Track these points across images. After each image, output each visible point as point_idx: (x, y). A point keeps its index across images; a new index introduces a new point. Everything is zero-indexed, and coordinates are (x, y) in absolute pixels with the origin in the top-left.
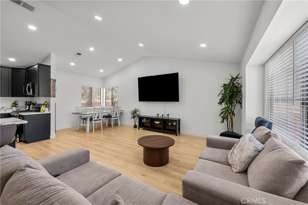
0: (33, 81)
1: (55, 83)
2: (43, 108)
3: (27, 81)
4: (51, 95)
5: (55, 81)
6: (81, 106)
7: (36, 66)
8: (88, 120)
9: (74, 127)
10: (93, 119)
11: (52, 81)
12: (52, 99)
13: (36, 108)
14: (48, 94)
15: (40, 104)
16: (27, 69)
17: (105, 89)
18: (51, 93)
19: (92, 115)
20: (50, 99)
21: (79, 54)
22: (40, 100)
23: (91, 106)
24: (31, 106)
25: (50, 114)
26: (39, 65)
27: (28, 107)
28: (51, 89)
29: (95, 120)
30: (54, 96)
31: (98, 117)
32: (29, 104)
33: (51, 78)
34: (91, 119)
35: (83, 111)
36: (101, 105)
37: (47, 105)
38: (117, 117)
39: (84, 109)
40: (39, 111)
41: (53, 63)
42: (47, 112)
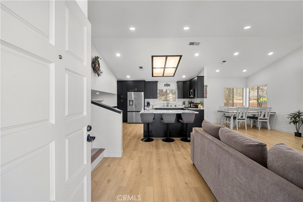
0: (194, 88)
1: (206, 88)
2: (199, 106)
3: (190, 89)
4: (205, 96)
5: (207, 86)
6: (224, 105)
7: (196, 78)
8: (232, 118)
10: (237, 118)
11: (205, 86)
12: (205, 99)
13: (194, 106)
14: (202, 96)
15: (197, 103)
16: (190, 81)
17: (248, 89)
18: (204, 95)
19: (236, 114)
20: (203, 100)
21: (224, 61)
22: (197, 100)
23: (233, 106)
24: (192, 104)
25: (204, 110)
26: (198, 77)
27: (190, 105)
28: (204, 92)
29: (238, 119)
30: (206, 98)
31: (242, 117)
32: (190, 103)
33: (204, 85)
34: (235, 118)
36: (244, 105)
37: (202, 104)
38: (266, 119)
39: (227, 109)
40: (198, 108)
41: (205, 74)
42: (202, 109)
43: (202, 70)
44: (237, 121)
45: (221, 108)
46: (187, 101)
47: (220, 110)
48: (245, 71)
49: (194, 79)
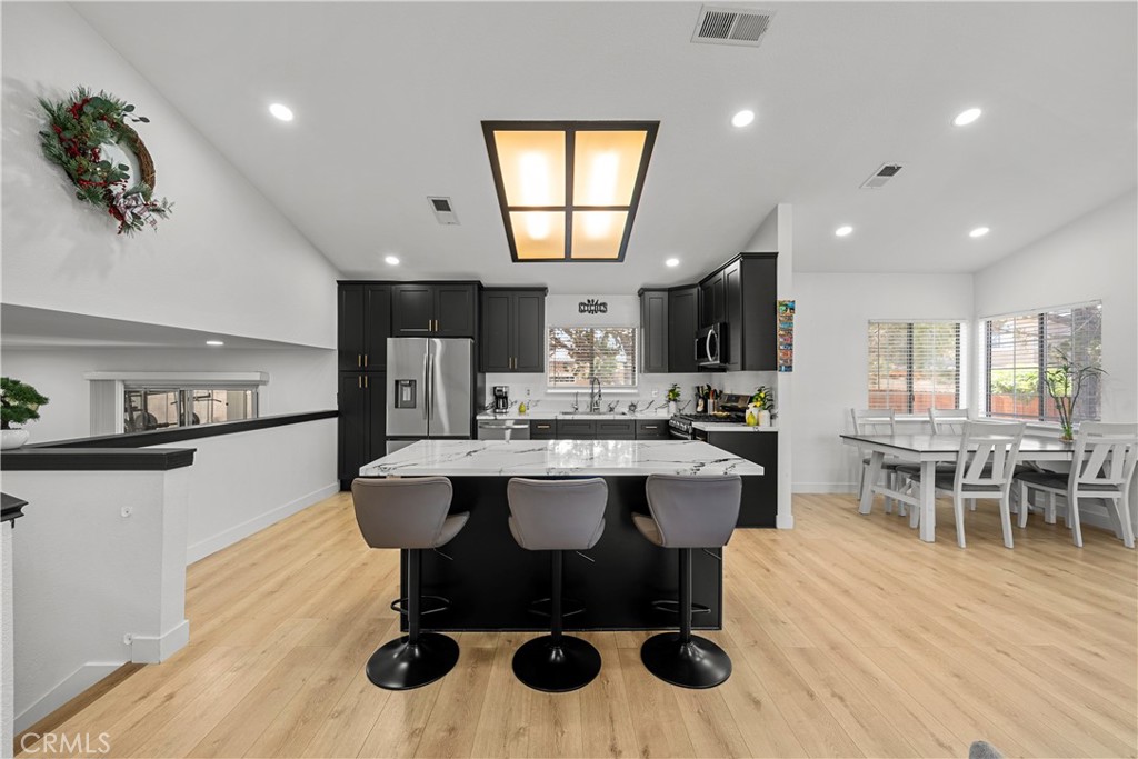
0: (722, 320)
1: (790, 318)
2: (752, 411)
3: (705, 323)
4: (780, 362)
5: (792, 309)
6: (867, 408)
7: (737, 265)
8: (929, 478)
9: (839, 491)
10: (959, 480)
11: (780, 309)
12: (781, 376)
13: (724, 408)
14: (768, 357)
15: (737, 398)
16: (702, 283)
17: (982, 327)
18: (780, 354)
20: (775, 380)
21: (889, 171)
22: (737, 382)
23: (911, 411)
24: (711, 401)
25: (775, 434)
26: (747, 258)
27: (701, 402)
28: (780, 340)
29: (966, 487)
30: (789, 369)
32: (704, 394)
33: (780, 298)
35: (879, 429)
36: (963, 405)
37: (769, 403)
38: (1114, 488)
39: (883, 423)
40: (741, 420)
41: (784, 244)
42: (765, 427)
43: (769, 221)
44: (959, 496)
45: (859, 422)
46: (687, 382)
47: (851, 433)
48: (979, 232)
49: (722, 274)
